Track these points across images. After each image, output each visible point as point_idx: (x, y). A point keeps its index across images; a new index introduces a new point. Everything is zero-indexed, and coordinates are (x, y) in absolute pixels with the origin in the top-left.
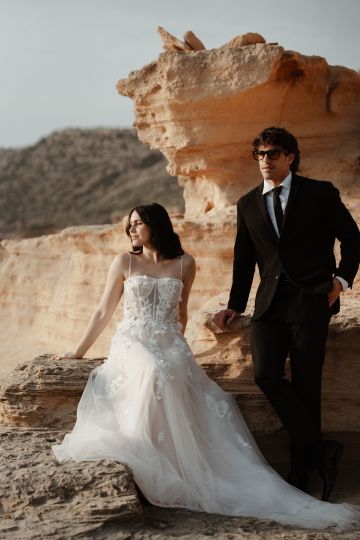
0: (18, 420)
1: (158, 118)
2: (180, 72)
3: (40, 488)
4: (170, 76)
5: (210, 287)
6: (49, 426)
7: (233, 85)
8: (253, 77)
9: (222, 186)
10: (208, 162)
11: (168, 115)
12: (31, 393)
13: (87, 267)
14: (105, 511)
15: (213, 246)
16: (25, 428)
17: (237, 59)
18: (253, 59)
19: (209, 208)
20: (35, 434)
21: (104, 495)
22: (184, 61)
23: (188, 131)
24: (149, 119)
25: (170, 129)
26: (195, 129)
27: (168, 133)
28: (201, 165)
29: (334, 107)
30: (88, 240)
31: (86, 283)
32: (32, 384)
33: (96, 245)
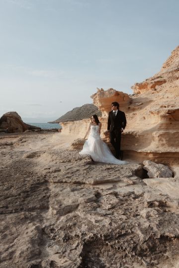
0: (74, 148)
3: (77, 158)
4: (99, 95)
6: (79, 149)
7: (108, 96)
8: (111, 95)
9: (107, 112)
10: (105, 108)
11: (98, 101)
13: (86, 125)
14: (86, 162)
16: (75, 150)
17: (109, 92)
18: (111, 92)
19: (105, 115)
21: (86, 160)
22: (101, 93)
24: (95, 102)
25: (99, 103)
26: (103, 103)
29: (125, 100)
32: (76, 143)
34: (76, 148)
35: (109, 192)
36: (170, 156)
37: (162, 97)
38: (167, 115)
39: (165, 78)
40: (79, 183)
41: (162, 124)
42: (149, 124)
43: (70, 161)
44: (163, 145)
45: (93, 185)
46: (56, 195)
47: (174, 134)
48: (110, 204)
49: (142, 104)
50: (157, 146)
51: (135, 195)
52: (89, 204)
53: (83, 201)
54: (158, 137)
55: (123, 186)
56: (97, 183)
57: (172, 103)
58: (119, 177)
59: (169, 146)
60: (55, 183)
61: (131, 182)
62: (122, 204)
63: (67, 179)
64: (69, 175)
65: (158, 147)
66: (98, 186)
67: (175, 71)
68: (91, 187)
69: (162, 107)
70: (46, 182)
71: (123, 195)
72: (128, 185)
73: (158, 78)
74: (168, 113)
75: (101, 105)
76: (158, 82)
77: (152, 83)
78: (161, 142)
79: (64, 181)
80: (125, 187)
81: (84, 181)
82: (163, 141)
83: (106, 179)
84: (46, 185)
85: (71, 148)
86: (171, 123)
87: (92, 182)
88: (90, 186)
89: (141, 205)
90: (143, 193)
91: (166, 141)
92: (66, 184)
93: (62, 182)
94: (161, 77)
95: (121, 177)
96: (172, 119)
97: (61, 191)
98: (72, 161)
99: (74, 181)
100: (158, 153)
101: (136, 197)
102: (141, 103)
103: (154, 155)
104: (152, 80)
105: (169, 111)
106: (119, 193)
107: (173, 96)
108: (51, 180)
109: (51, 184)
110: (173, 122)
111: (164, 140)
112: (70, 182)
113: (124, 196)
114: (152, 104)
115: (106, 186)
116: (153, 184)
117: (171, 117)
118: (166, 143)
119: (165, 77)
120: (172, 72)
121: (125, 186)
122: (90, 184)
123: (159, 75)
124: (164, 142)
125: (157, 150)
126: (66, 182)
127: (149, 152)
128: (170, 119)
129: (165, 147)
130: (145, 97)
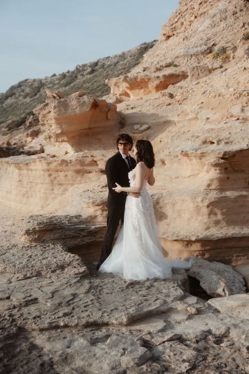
0: (31, 241)
1: (49, 122)
2: (58, 106)
3: (53, 267)
4: (55, 107)
5: (71, 182)
6: (42, 242)
7: (77, 111)
8: (85, 108)
9: (72, 146)
10: (68, 138)
11: (53, 121)
12: (34, 231)
13: (20, 175)
14: (79, 273)
15: (72, 168)
16: (34, 244)
17: (79, 102)
18: (84, 102)
19: (67, 153)
20: (38, 246)
21: (75, 267)
22: (59, 102)
23: (61, 127)
24: (45, 122)
25: (54, 126)
26: (63, 126)
27: (53, 127)
28: (65, 139)
29: (109, 117)
30: (21, 165)
31: (20, 181)
32: (34, 228)
33: (24, 167)
34: (35, 240)
35: (166, 338)
36: (233, 244)
37: (194, 116)
38: (222, 161)
39: (184, 69)
40: (95, 325)
41: (212, 180)
42: (177, 177)
43: (39, 274)
44: (217, 223)
45: (127, 325)
46: (66, 359)
47: (236, 199)
48: (184, 361)
49: (149, 128)
50: (205, 227)
51: (215, 336)
52: (144, 367)
53: (132, 363)
54: (208, 207)
55: (183, 320)
56: (133, 320)
57: (225, 135)
58: (165, 302)
59: (228, 226)
60: (42, 330)
61: (193, 311)
62: (205, 359)
63: (66, 319)
64: (67, 310)
65: (208, 228)
66: (138, 327)
67: (202, 53)
68: (124, 329)
69: (205, 142)
70: (21, 330)
71: (194, 340)
72: (190, 317)
73: (168, 66)
74: (222, 158)
75: (59, 131)
76: (172, 76)
77: (158, 77)
78: (214, 218)
79: (62, 324)
80: (187, 323)
81: (106, 319)
82: (216, 214)
83: (145, 310)
84: (27, 339)
85: (22, 240)
86: (228, 178)
87: (125, 320)
88: (120, 328)
89: (237, 354)
90: (228, 330)
91: (222, 214)
92: (67, 330)
93: (57, 327)
94: (176, 66)
95: (169, 300)
96: (229, 169)
97: (68, 347)
98: (43, 273)
99: (84, 321)
100: (211, 241)
101: (219, 340)
102: (145, 126)
103: (202, 246)
104: (158, 70)
105: (225, 153)
106: (184, 336)
107: (218, 116)
108: (31, 325)
109: (35, 333)
110: (230, 176)
111: (219, 213)
112: (77, 325)
113: (197, 342)
114: (173, 129)
115: (153, 324)
116: (232, 309)
117: (228, 165)
118: (223, 219)
119: (184, 66)
120: (196, 55)
121: (187, 320)
122: (121, 324)
123: (169, 61)
124: (219, 217)
125: (208, 233)
126: (66, 326)
127: (193, 239)
128: (226, 169)
129: (221, 228)
130: (152, 111)
